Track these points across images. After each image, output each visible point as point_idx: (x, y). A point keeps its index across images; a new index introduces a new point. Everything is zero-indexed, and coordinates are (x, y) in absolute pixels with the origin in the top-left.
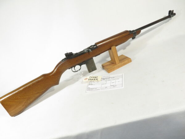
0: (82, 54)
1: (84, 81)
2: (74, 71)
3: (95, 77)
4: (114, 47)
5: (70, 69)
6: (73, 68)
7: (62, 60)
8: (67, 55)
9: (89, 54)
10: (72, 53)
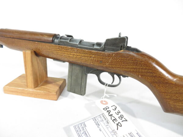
3: (121, 117)
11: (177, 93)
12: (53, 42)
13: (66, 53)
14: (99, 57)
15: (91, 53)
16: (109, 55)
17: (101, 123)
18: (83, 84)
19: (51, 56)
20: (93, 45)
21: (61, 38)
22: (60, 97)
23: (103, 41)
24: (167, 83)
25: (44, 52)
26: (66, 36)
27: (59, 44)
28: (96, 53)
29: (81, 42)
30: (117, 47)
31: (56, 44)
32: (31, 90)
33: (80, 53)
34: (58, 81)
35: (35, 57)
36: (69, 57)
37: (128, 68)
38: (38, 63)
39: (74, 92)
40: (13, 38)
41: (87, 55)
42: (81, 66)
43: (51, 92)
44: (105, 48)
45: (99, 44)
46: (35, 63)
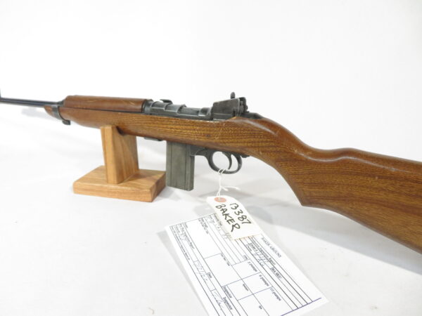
11: (310, 174)
12: (142, 111)
13: (161, 126)
14: (205, 128)
15: (194, 124)
16: (218, 126)
17: (211, 225)
18: (187, 172)
19: (141, 132)
20: (197, 112)
21: (155, 104)
22: (158, 198)
23: (210, 106)
24: (296, 160)
25: (131, 128)
26: (162, 102)
27: (151, 114)
28: (202, 123)
29: (181, 108)
30: (229, 113)
31: (147, 114)
32: (113, 187)
33: (179, 125)
34: (154, 175)
35: (118, 136)
36: (165, 131)
37: (245, 142)
38: (122, 145)
39: (176, 186)
40: (86, 109)
41: (189, 127)
42: (184, 144)
43: (142, 189)
44: (212, 115)
45: (204, 111)
46: (119, 144)
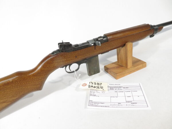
0: (85, 46)
1: (81, 87)
2: (69, 71)
3: (98, 84)
4: (131, 43)
5: (63, 67)
6: (68, 66)
7: (53, 53)
8: (61, 45)
9: (95, 49)
10: (69, 43)
